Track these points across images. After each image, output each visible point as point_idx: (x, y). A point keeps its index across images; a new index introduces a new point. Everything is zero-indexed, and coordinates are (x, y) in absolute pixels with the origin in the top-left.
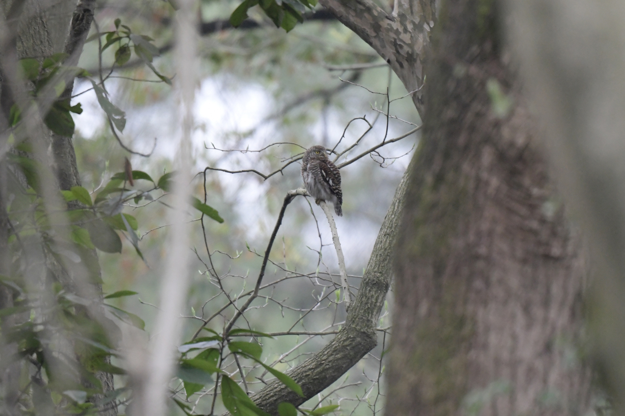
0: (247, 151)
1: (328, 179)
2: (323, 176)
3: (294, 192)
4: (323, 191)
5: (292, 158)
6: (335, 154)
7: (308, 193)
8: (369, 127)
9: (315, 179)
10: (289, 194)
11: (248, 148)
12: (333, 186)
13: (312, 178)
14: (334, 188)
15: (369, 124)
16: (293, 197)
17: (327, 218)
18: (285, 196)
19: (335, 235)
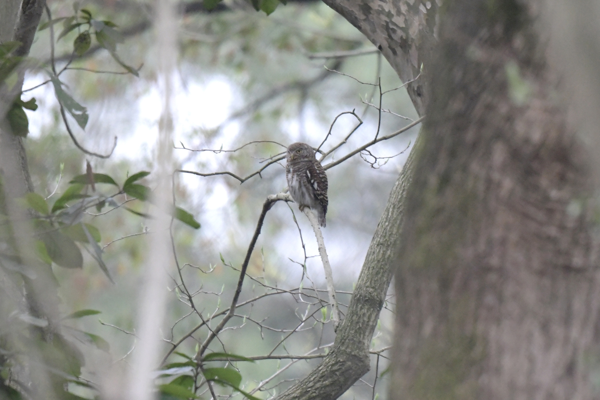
0: (220, 151)
1: (312, 181)
2: (307, 177)
3: (274, 196)
4: (307, 196)
5: (271, 158)
6: (320, 153)
7: (291, 198)
8: (359, 123)
9: (300, 182)
10: (268, 200)
11: (222, 148)
12: (317, 190)
13: (297, 180)
14: (319, 192)
15: (359, 120)
16: (273, 203)
17: (312, 226)
18: (264, 201)
19: (321, 245)
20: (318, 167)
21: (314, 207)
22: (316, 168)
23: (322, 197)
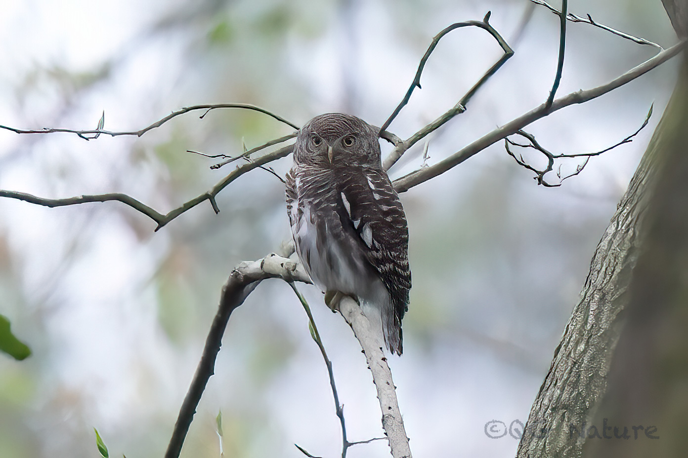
0: (98, 132)
1: (357, 224)
2: (342, 210)
3: (253, 266)
4: (342, 264)
5: (246, 155)
6: (389, 140)
7: (301, 270)
8: (500, 53)
9: (321, 227)
10: (236, 275)
11: (102, 123)
12: (374, 248)
13: (312, 221)
14: (379, 255)
15: (502, 44)
16: (251, 285)
17: (363, 352)
18: (224, 281)
19: (390, 408)
20: (377, 185)
21: (369, 297)
22: (372, 187)
23: (389, 266)
